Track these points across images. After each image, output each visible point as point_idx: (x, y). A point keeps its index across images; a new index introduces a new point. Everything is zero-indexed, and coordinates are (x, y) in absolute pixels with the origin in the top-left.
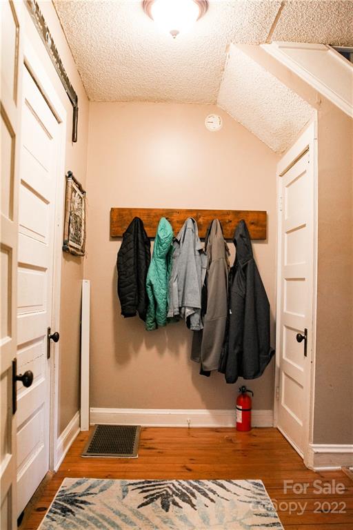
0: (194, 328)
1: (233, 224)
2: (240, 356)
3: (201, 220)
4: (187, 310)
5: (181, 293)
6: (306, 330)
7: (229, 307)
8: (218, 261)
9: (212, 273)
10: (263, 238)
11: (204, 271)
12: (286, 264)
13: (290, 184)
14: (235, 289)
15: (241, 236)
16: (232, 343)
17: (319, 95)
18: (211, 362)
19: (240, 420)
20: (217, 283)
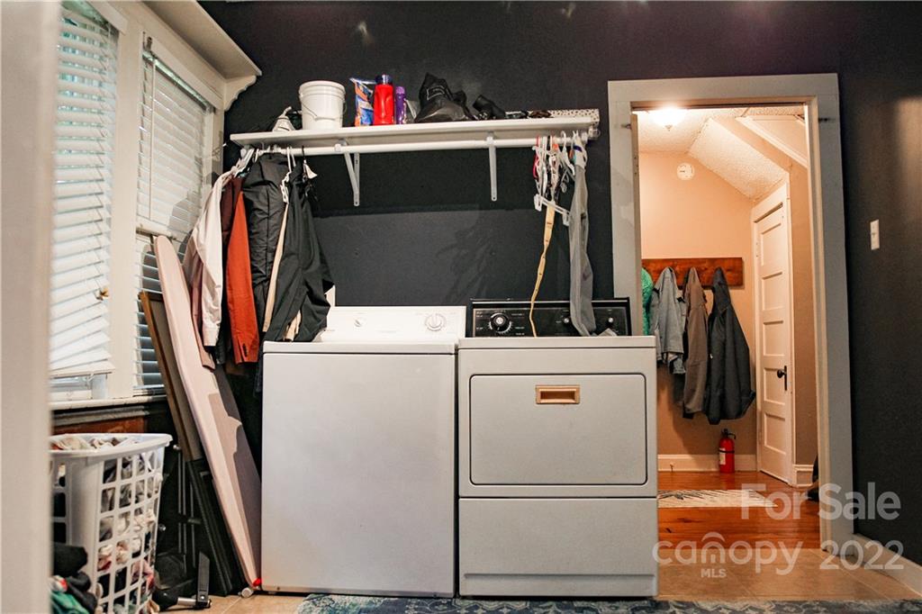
0: (678, 372)
1: (709, 271)
2: (723, 398)
3: (677, 269)
4: (670, 355)
5: (663, 340)
6: (785, 367)
7: (710, 352)
8: (697, 309)
9: (691, 321)
10: (739, 283)
11: (684, 319)
12: (764, 309)
13: (766, 232)
14: (715, 334)
15: (720, 284)
16: (714, 385)
17: (791, 159)
18: (694, 405)
19: (723, 462)
20: (697, 329)
